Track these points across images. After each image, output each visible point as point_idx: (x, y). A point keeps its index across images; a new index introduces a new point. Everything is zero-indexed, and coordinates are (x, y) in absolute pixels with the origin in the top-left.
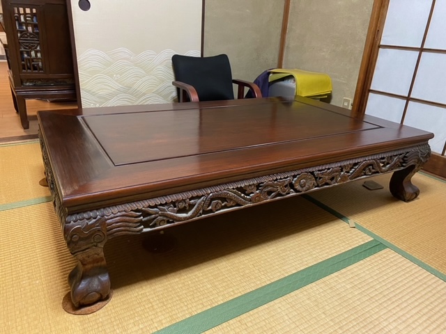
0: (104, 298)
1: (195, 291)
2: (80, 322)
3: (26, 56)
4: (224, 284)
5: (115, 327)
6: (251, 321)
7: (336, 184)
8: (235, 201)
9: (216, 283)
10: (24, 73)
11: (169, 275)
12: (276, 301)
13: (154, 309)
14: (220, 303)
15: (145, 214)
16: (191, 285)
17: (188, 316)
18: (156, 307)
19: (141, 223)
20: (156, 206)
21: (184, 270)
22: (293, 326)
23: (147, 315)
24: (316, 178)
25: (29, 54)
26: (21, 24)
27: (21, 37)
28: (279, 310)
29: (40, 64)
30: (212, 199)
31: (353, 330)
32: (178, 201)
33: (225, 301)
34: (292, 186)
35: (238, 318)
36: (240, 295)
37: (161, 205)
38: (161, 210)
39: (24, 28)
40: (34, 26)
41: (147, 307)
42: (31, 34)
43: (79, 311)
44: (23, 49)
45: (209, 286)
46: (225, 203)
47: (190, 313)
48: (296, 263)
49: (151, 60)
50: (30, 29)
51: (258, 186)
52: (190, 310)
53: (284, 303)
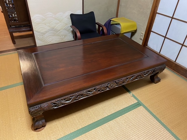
0: (44, 126)
1: (73, 123)
2: (37, 134)
3: (11, 16)
4: (83, 121)
5: (47, 137)
6: (89, 135)
7: (125, 84)
8: (86, 95)
9: (80, 120)
10: (11, 23)
11: (65, 117)
12: (98, 128)
13: (59, 130)
14: (80, 128)
15: (54, 104)
16: (72, 121)
17: (70, 133)
18: (60, 129)
19: (54, 106)
20: (58, 101)
21: (70, 115)
22: (102, 137)
23: (57, 132)
24: (117, 83)
25: (12, 15)
26: (7, 4)
27: (8, 9)
28: (99, 131)
29: (17, 19)
30: (78, 96)
31: (121, 139)
32: (66, 98)
33: (82, 127)
34: (107, 87)
35: (85, 134)
36: (87, 125)
37: (60, 100)
38: (60, 102)
39: (9, 5)
40: (13, 4)
41: (57, 129)
42: (11, 8)
43: (36, 131)
44: (9, 14)
45: (77, 121)
46: (83, 96)
47: (70, 132)
48: (108, 112)
49: (61, 16)
50: (11, 6)
51: (95, 89)
52: (70, 131)
53: (101, 128)
